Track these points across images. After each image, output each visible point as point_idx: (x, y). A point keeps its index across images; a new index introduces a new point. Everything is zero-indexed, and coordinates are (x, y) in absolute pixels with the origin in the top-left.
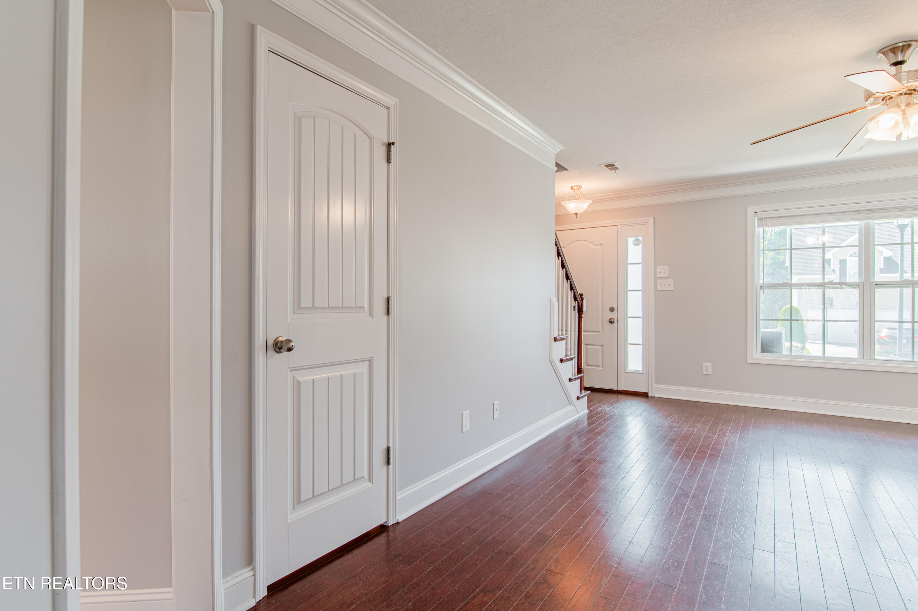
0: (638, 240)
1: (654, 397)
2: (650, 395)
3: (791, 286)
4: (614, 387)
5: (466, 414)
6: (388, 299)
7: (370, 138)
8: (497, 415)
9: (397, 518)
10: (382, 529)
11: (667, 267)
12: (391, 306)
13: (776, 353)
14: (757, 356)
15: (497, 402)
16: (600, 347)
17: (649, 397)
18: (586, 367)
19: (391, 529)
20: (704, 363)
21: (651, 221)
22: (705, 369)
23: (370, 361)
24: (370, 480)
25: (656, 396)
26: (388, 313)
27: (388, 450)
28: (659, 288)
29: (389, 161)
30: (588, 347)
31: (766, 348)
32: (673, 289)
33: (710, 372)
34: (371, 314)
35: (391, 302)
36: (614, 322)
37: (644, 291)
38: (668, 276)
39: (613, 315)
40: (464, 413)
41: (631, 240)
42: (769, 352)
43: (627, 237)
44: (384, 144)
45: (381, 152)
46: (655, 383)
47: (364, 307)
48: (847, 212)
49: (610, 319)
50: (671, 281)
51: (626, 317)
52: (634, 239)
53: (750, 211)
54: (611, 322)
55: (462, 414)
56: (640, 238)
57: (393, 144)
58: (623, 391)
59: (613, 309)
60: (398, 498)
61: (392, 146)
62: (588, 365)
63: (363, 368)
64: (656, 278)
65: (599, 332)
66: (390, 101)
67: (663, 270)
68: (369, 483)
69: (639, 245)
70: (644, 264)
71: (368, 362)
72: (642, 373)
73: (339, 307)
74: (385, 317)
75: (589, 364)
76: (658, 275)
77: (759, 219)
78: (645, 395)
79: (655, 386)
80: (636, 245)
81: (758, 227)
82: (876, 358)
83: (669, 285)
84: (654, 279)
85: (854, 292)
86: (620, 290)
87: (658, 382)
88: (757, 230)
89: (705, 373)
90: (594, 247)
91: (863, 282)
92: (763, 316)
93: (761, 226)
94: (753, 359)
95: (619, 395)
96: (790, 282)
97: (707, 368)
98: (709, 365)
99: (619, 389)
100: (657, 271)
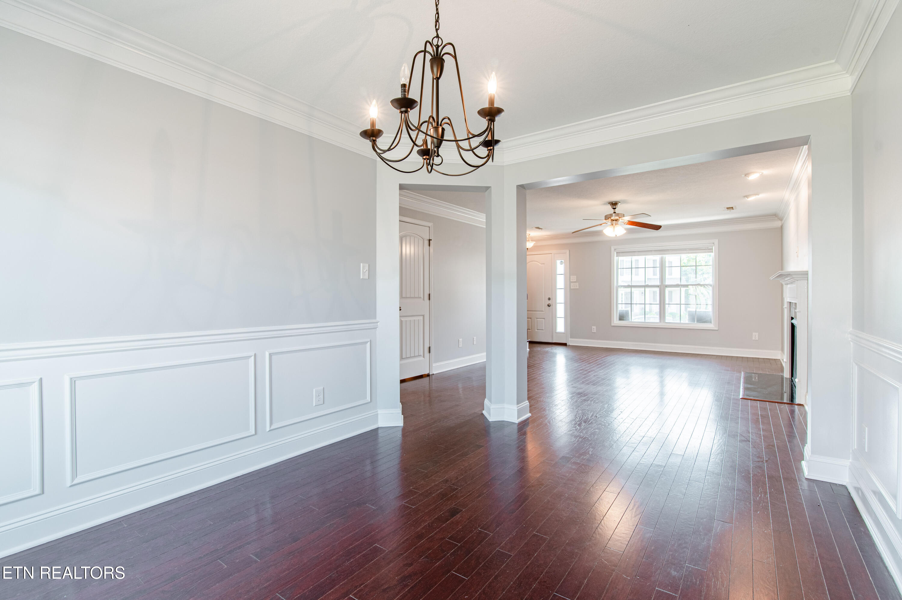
0: (562, 261)
1: (569, 345)
2: (567, 344)
3: (631, 287)
4: (550, 341)
5: (461, 340)
6: (429, 295)
7: (423, 239)
8: (475, 343)
9: (433, 372)
10: (428, 375)
11: (576, 276)
12: (431, 297)
13: (625, 320)
14: (616, 321)
15: (475, 337)
16: (543, 320)
17: (567, 346)
18: (536, 330)
19: (431, 376)
21: (568, 252)
23: (423, 316)
24: (424, 357)
25: (570, 344)
26: (429, 299)
27: (430, 348)
28: (572, 288)
29: (429, 245)
30: (538, 319)
31: (621, 318)
32: (578, 288)
33: (595, 331)
34: (424, 300)
35: (431, 295)
36: (550, 306)
37: (565, 289)
38: (576, 281)
39: (550, 302)
41: (558, 262)
42: (623, 320)
43: (556, 260)
44: (428, 240)
45: (427, 243)
46: (570, 338)
47: (421, 297)
48: (653, 250)
49: (548, 304)
50: (578, 284)
51: (556, 303)
52: (560, 261)
53: (613, 249)
54: (548, 306)
55: (459, 340)
56: (563, 261)
57: (431, 240)
58: (555, 343)
59: (549, 299)
60: (433, 366)
61: (431, 241)
62: (537, 330)
63: (421, 318)
64: (571, 282)
65: (543, 311)
66: (430, 224)
67: (574, 278)
68: (423, 358)
69: (562, 264)
70: (565, 274)
71: (422, 316)
72: (564, 333)
73: (413, 297)
74: (428, 301)
75: (538, 329)
76: (571, 281)
77: (617, 253)
78: (565, 345)
79: (570, 339)
80: (561, 264)
81: (616, 257)
82: (666, 322)
83: (576, 286)
84: (568, 283)
85: (657, 290)
86: (553, 289)
87: (571, 337)
88: (616, 258)
89: (593, 331)
90: (540, 265)
91: (661, 285)
92: (620, 302)
93: (617, 257)
94: (615, 324)
95: (553, 345)
96: (631, 285)
97: (594, 329)
98: (595, 327)
99: (553, 342)
100: (571, 278)
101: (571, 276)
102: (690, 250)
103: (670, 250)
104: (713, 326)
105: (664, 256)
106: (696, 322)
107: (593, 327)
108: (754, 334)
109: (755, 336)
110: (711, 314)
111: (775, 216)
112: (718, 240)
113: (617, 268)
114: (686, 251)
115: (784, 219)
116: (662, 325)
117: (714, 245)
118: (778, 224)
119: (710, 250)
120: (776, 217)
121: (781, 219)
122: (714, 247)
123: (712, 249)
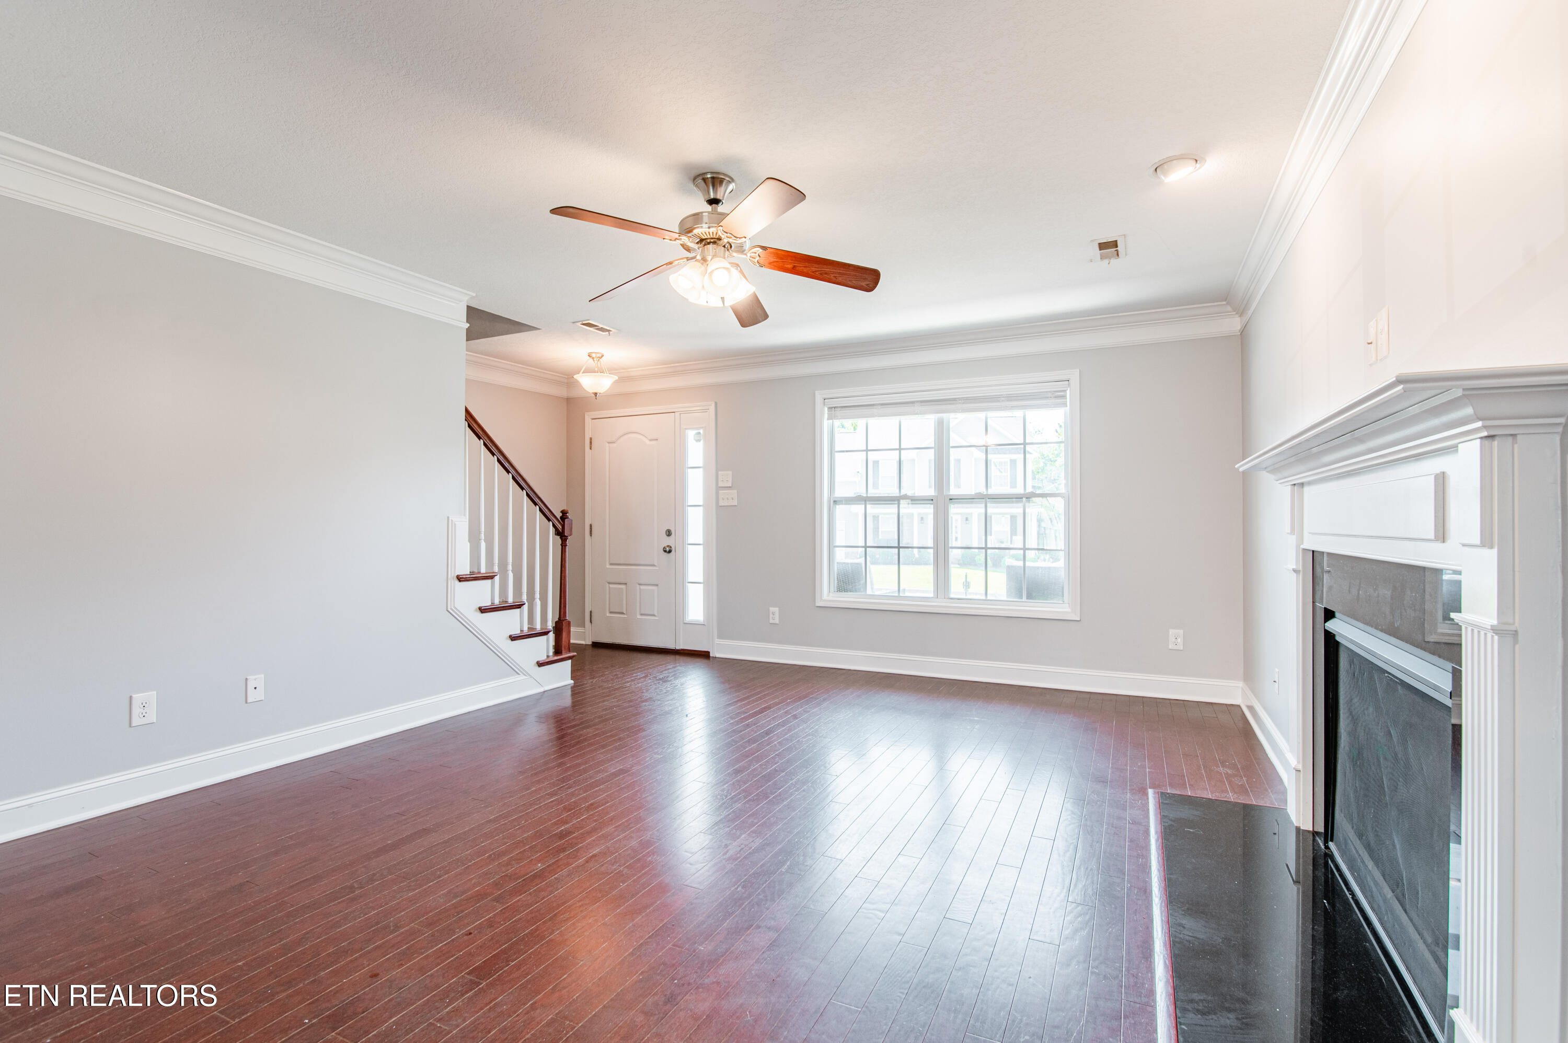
0: (699, 433)
1: (716, 658)
2: (711, 655)
3: (865, 501)
4: (671, 646)
5: (145, 697)
11: (730, 473)
13: (851, 592)
14: (827, 594)
16: (623, 587)
17: (711, 659)
18: (639, 616)
20: (770, 608)
21: (712, 407)
22: (771, 616)
25: (718, 656)
28: (721, 503)
30: (642, 587)
31: (842, 585)
32: (734, 504)
33: (777, 621)
36: (671, 551)
37: (706, 506)
38: (731, 486)
39: (670, 541)
40: (134, 696)
41: (691, 434)
42: (846, 590)
43: (686, 429)
46: (718, 638)
48: (918, 402)
49: (664, 548)
50: (734, 492)
51: (684, 543)
52: (695, 432)
53: (819, 398)
54: (664, 551)
55: (131, 697)
56: (701, 431)
58: (682, 650)
59: (669, 532)
62: (642, 615)
64: (719, 488)
65: (653, 566)
67: (726, 478)
69: (699, 440)
70: (706, 467)
72: (703, 623)
75: (643, 612)
76: (721, 484)
77: (830, 408)
78: (705, 655)
79: (717, 641)
80: (697, 440)
81: (828, 419)
82: (952, 596)
83: (730, 498)
84: (715, 489)
85: (929, 510)
86: (677, 505)
87: (720, 636)
88: (826, 423)
89: (771, 621)
90: (648, 442)
91: (937, 496)
92: (840, 540)
93: (832, 419)
94: (825, 601)
95: (677, 657)
96: (865, 495)
97: (773, 614)
98: (776, 610)
99: (677, 648)
100: (720, 478)
101: (720, 473)
102: (1008, 400)
103: (960, 399)
104: (1069, 610)
105: (945, 416)
106: (1024, 599)
107: (772, 609)
108: (1172, 631)
109: (1176, 638)
110: (1062, 574)
111: (1224, 303)
112: (1078, 370)
113: (832, 452)
114: (999, 401)
115: (1250, 312)
116: (941, 605)
117: (1069, 384)
118: (1233, 324)
119: (1058, 397)
120: (1227, 304)
121: (1241, 310)
122: (1068, 392)
123: (1064, 397)
